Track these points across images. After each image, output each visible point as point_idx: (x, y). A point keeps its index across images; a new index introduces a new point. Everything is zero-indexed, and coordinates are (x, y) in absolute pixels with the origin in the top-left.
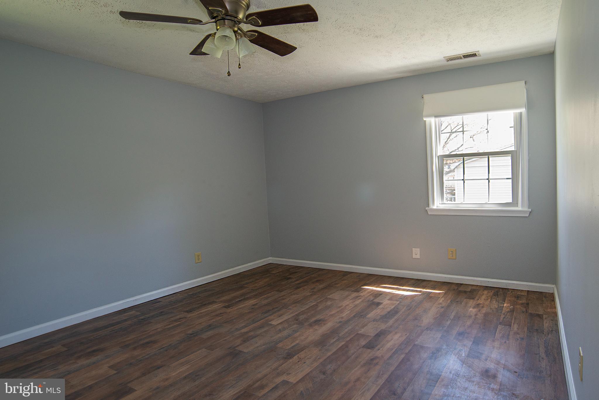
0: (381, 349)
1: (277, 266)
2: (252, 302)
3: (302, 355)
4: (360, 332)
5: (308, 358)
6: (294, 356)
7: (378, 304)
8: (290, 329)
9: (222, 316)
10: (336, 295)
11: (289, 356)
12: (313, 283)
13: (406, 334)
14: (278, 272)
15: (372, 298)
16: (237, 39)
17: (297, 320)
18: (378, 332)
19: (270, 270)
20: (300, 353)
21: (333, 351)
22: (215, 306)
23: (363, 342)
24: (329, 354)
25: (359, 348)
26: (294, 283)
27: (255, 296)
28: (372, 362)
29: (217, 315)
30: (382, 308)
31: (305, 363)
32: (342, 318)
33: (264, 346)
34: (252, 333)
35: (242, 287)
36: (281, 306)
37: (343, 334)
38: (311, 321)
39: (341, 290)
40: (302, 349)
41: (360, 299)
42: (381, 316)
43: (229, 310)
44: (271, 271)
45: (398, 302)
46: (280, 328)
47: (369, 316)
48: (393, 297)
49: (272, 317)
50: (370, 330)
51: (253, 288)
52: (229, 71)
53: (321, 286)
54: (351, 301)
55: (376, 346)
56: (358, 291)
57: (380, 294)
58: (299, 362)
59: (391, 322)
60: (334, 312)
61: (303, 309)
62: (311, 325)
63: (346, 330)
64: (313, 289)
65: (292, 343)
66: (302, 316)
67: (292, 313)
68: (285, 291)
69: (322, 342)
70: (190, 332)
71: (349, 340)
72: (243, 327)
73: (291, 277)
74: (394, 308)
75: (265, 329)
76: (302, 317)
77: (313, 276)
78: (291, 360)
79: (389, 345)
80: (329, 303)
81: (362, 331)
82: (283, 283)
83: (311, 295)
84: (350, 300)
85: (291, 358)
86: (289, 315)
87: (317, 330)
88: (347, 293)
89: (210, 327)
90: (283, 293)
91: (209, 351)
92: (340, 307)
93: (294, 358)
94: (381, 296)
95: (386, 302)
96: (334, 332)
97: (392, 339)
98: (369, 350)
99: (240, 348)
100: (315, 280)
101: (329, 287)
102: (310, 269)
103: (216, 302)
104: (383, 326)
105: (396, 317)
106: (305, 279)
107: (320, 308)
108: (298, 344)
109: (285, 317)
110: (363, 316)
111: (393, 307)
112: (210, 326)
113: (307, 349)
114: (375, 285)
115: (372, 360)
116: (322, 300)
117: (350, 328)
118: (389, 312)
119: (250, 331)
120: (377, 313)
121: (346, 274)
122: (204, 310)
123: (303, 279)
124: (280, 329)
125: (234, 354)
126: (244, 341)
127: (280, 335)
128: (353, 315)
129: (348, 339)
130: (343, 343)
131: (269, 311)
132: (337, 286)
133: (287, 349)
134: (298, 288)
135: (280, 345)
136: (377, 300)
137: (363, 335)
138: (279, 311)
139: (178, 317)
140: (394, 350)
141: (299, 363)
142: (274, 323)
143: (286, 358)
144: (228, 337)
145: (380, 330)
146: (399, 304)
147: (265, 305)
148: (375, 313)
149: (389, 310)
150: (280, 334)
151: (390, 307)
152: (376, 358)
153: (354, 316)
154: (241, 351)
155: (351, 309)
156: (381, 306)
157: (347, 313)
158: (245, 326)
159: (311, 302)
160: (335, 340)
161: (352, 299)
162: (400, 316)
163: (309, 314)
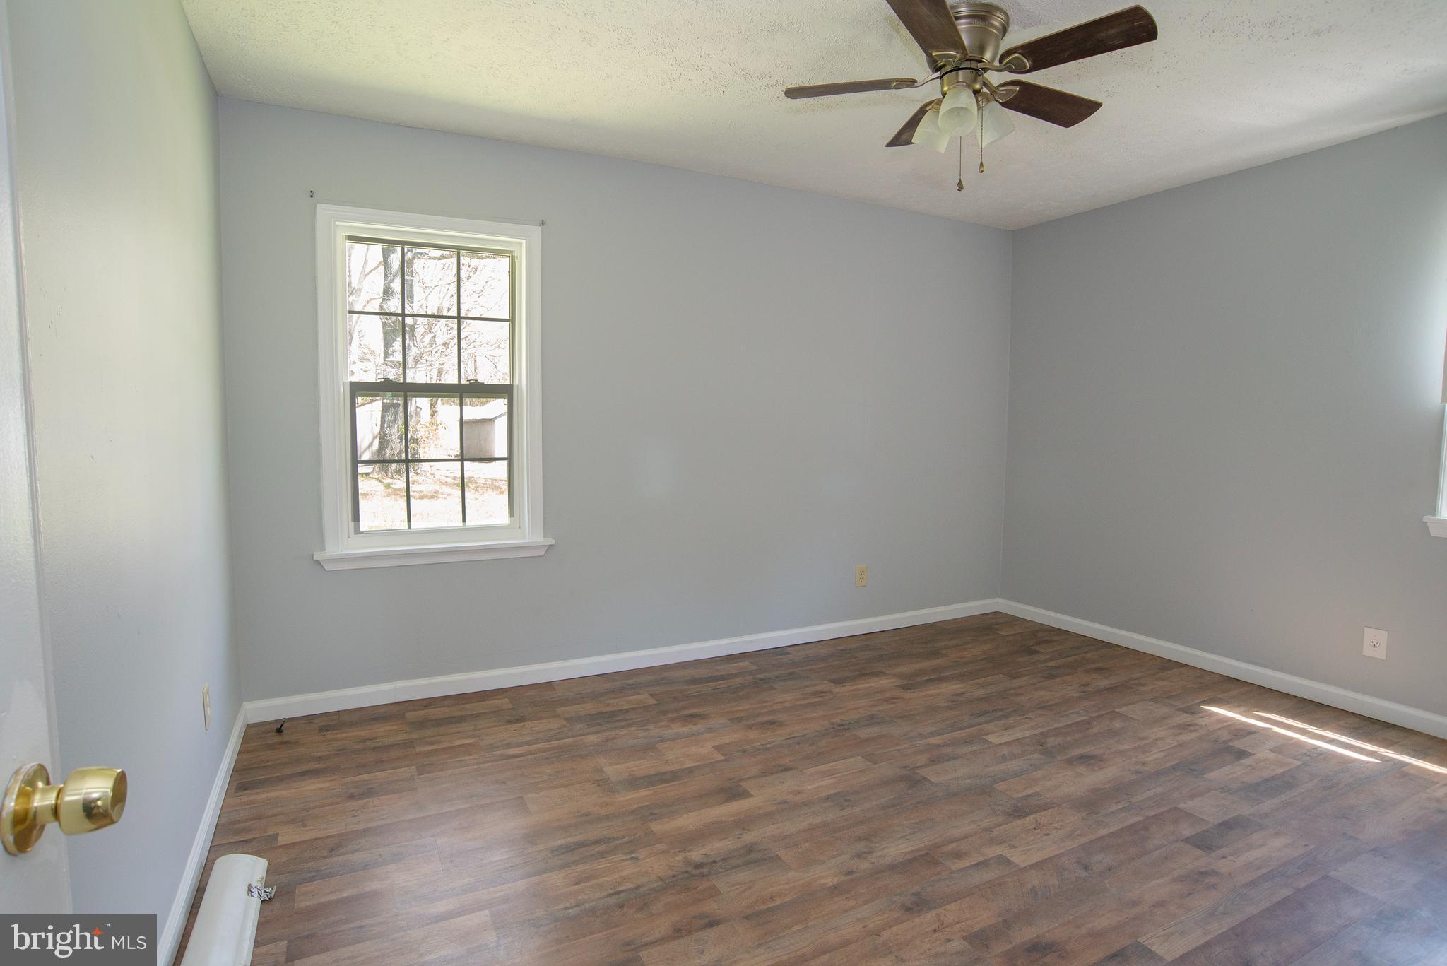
0: (1230, 858)
1: (1013, 620)
2: (954, 687)
3: (1044, 817)
4: (1181, 806)
5: (1056, 828)
6: (1028, 815)
7: (1241, 754)
8: (1025, 760)
9: (894, 703)
10: (1137, 711)
11: (1018, 812)
12: (1088, 672)
13: (1307, 845)
14: (1012, 633)
15: (1226, 736)
16: (979, 108)
17: (1042, 745)
18: (1229, 817)
19: (996, 627)
20: (1041, 813)
21: (1112, 829)
22: (883, 682)
23: (1186, 830)
24: (1103, 832)
25: (1176, 841)
26: (1042, 665)
27: (961, 677)
28: (1201, 878)
29: (887, 700)
30: (1250, 766)
31: (1048, 835)
32: (1144, 764)
33: (969, 781)
34: (948, 750)
35: (935, 654)
36: (1011, 709)
37: (1140, 799)
38: (1073, 754)
39: (1151, 700)
40: (1044, 807)
41: (1194, 731)
42: (1243, 782)
43: (908, 695)
44: (998, 630)
45: (1299, 763)
46: (1005, 752)
47: (1211, 775)
48: (1285, 747)
49: (990, 727)
50: (1209, 809)
51: (958, 660)
52: (960, 181)
53: (1104, 683)
54: (1172, 731)
55: (1219, 848)
56: (1194, 713)
57: (1249, 731)
58: (1035, 829)
59: (1268, 805)
60: (1126, 747)
61: (1060, 725)
62: (1070, 762)
63: (1150, 793)
64: (1084, 685)
65: (1025, 789)
66: (1053, 739)
67: (1033, 728)
68: (1024, 679)
69: (1090, 804)
70: (838, 720)
71: (1153, 817)
72: (932, 734)
73: (1040, 650)
74: (1283, 774)
75: (975, 748)
76: (1052, 741)
77: (1088, 656)
78: (1019, 822)
79: (1252, 855)
80: (1117, 724)
81: (1188, 805)
82: (1021, 660)
83: (1080, 697)
84: (1170, 728)
85: (1020, 817)
86: (1027, 730)
87: (1082, 775)
88: (1164, 711)
89: (872, 720)
90: (1017, 683)
91: (868, 763)
92: (1143, 739)
93: (1027, 819)
94: (1253, 736)
95: (1263, 753)
96: (1119, 790)
97: (1262, 846)
98: (1198, 852)
99: (923, 772)
100: (1093, 666)
101: (1122, 688)
102: (1083, 639)
103: (885, 674)
104: (1245, 810)
105: (1284, 797)
106: (1070, 659)
107: (1095, 730)
108: (1037, 794)
109: (1017, 734)
110: (1195, 773)
111: (1280, 771)
112: (872, 717)
113: (1056, 808)
114: (1239, 706)
115: (1203, 874)
116: (1103, 715)
117: (1160, 790)
118: (1267, 780)
119: (945, 745)
120: (1235, 775)
121: (1167, 665)
122: (864, 685)
123: (1064, 660)
124: (1004, 755)
125: (912, 780)
126: (933, 762)
127: (1002, 767)
128: (1172, 763)
129: (1152, 813)
130: (1138, 819)
131: (985, 713)
132: (1144, 689)
133: (1014, 799)
134: (1050, 677)
135: (1001, 786)
136: (1238, 744)
137: (1188, 815)
138: (1005, 717)
139: (818, 688)
140: (1265, 871)
141: (1036, 831)
142: (994, 739)
143: (1010, 815)
144: (904, 746)
145: (1234, 815)
146: (1298, 767)
147: (980, 699)
148: (1227, 773)
149: (1267, 774)
150: (1003, 764)
151: (1273, 770)
152: (1215, 873)
153: (1174, 768)
154: (924, 779)
155: (1169, 749)
156: (1247, 761)
157: (1156, 756)
158: (937, 733)
159: (1077, 713)
160: (1119, 807)
161: (1174, 727)
162: (1296, 796)
163: (1069, 739)
